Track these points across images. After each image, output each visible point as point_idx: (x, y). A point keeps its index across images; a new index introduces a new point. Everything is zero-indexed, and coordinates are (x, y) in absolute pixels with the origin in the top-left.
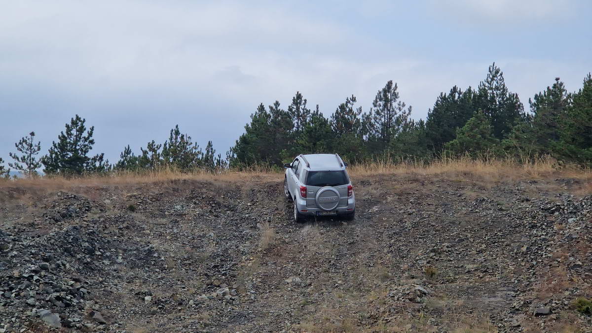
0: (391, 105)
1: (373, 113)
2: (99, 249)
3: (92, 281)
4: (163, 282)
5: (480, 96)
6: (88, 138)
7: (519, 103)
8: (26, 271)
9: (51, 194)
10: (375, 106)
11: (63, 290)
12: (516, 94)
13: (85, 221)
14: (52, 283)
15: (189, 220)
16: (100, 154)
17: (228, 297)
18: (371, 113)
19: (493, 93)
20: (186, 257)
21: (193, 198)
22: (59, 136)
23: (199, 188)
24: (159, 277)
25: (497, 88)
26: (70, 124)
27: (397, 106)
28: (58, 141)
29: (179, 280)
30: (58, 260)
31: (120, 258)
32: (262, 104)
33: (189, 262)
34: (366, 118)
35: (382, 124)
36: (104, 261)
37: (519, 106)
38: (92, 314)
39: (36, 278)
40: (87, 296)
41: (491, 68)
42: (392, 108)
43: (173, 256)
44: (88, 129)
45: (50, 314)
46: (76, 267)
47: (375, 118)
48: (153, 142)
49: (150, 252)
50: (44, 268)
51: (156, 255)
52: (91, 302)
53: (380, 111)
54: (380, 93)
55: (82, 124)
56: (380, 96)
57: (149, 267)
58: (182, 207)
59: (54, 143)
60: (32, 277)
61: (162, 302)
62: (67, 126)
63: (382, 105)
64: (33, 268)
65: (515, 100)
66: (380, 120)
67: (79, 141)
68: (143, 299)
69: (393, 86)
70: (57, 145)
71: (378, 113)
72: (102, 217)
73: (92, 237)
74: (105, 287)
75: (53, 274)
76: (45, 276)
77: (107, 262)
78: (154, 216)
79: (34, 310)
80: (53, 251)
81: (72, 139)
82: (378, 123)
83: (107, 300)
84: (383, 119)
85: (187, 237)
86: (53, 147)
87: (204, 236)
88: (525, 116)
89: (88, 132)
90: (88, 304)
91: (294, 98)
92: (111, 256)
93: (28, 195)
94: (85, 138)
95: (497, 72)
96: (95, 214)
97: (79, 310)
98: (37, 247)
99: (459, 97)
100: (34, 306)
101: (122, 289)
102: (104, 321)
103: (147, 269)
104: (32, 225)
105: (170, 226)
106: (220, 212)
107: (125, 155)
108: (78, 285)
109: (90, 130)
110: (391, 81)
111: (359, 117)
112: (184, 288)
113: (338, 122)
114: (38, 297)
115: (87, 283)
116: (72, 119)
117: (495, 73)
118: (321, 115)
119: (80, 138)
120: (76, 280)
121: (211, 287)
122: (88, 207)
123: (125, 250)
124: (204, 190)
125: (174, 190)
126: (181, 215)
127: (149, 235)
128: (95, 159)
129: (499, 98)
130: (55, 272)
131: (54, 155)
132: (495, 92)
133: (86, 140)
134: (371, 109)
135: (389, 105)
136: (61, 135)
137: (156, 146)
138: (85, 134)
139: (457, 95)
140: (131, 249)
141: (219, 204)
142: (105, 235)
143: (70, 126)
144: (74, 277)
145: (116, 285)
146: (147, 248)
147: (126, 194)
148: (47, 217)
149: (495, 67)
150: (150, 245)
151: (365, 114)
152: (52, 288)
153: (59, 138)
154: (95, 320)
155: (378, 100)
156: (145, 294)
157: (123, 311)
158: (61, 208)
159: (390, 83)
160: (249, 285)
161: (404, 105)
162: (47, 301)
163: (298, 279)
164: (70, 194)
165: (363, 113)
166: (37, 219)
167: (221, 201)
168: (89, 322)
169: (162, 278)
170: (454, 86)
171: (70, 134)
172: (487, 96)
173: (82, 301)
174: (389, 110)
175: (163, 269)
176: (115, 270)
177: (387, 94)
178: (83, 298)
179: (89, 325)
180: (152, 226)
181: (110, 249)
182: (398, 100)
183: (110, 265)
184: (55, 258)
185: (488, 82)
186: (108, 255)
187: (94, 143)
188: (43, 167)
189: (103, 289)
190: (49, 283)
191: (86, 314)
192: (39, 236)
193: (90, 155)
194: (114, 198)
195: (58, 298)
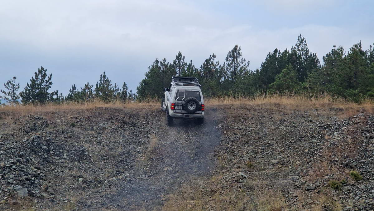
0: (237, 60)
1: (226, 65)
2: (53, 150)
3: (48, 169)
4: (91, 170)
5: (292, 54)
6: (49, 81)
7: (317, 59)
8: (8, 163)
9: (25, 116)
10: (227, 61)
11: (30, 175)
12: (315, 54)
13: (44, 133)
14: (23, 170)
15: (107, 132)
16: (56, 91)
17: (128, 179)
18: (224, 65)
19: (300, 53)
20: (104, 155)
21: (110, 119)
22: (31, 79)
23: (115, 113)
24: (88, 166)
25: (302, 50)
26: (37, 72)
27: (241, 61)
28: (30, 83)
29: (100, 169)
30: (28, 156)
31: (65, 155)
32: (157, 59)
33: (106, 158)
34: (221, 68)
35: (231, 72)
36: (55, 157)
37: (317, 61)
38: (47, 189)
39: (14, 167)
40: (44, 178)
41: (299, 37)
42: (238, 62)
43: (97, 154)
44: (49, 76)
45: (22, 188)
46: (38, 160)
47: (227, 68)
48: (88, 84)
49: (83, 152)
50: (19, 161)
51: (86, 153)
52: (47, 182)
53: (230, 64)
54: (230, 52)
55: (45, 72)
56: (230, 55)
57: (82, 161)
58: (104, 124)
59: (27, 84)
60: (12, 166)
61: (89, 182)
62: (36, 73)
63: (231, 60)
64: (12, 161)
65: (314, 57)
66: (230, 69)
67: (43, 83)
68: (78, 180)
69: (238, 48)
70: (29, 85)
71: (228, 65)
72: (55, 130)
73: (48, 143)
74: (55, 172)
75: (24, 165)
76: (19, 166)
77: (57, 158)
78: (86, 130)
79: (13, 186)
80: (24, 151)
81: (39, 81)
82: (229, 71)
83: (56, 180)
84: (232, 69)
85: (106, 142)
86: (27, 86)
87: (116, 142)
88: (320, 67)
89: (49, 77)
90: (44, 183)
91: (177, 55)
92: (59, 154)
93: (10, 117)
94: (46, 81)
95: (303, 40)
96: (51, 128)
97: (39, 187)
98: (15, 149)
99: (279, 55)
100: (12, 184)
101: (66, 174)
102: (53, 193)
103: (81, 162)
104: (12, 135)
105: (96, 136)
106: (126, 127)
107: (72, 90)
108: (39, 172)
109: (50, 76)
110: (237, 45)
112: (103, 173)
113: (205, 70)
114: (15, 178)
115: (45, 170)
116: (39, 69)
117: (301, 40)
119: (44, 81)
120: (38, 169)
121: (118, 173)
122: (47, 124)
123: (68, 151)
124: (117, 114)
125: (99, 114)
126: (103, 129)
127: (83, 141)
128: (52, 94)
129: (304, 56)
130: (25, 164)
131: (27, 92)
132: (301, 52)
133: (47, 82)
134: (225, 63)
135: (236, 60)
136: (32, 79)
137: (90, 86)
138: (47, 79)
139: (278, 54)
140: (72, 150)
141: (126, 123)
142: (56, 141)
143: (37, 73)
144: (37, 167)
145: (62, 172)
146: (81, 149)
147: (70, 116)
148: (22, 130)
149: (301, 36)
150: (84, 148)
151: (221, 66)
152: (24, 173)
153: (31, 81)
154: (48, 192)
155: (229, 57)
156: (79, 177)
157: (65, 187)
158: (30, 125)
159: (236, 47)
160: (141, 172)
161: (245, 60)
162: (20, 181)
163: (171, 168)
164: (36, 116)
165: (219, 65)
166: (15, 132)
167: (128, 120)
168: (45, 193)
169: (90, 167)
170: (276, 48)
171: (37, 79)
172: (297, 55)
173: (41, 181)
174: (235, 63)
175: (90, 162)
176: (62, 163)
177: (235, 54)
178: (42, 179)
179: (45, 195)
180: (85, 136)
181: (59, 150)
182: (241, 57)
183: (59, 160)
184: (26, 155)
185: (297, 46)
186: (58, 153)
187: (52, 84)
188: (21, 99)
189: (54, 174)
190: (21, 170)
191: (43, 189)
192: (16, 142)
193: (50, 91)
194: (63, 118)
195: (27, 179)
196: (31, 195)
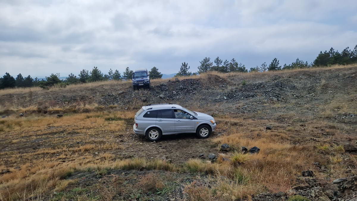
1: (354, 51)
2: (283, 86)
3: (282, 92)
4: (298, 92)
9: (272, 75)
13: (280, 80)
14: (274, 92)
17: (314, 95)
21: (304, 75)
22: (271, 63)
29: (301, 92)
30: (275, 88)
31: (288, 87)
33: (304, 88)
36: (284, 88)
43: (300, 87)
45: (275, 98)
46: (279, 89)
47: (355, 52)
48: (293, 63)
49: (295, 86)
50: (273, 89)
55: (276, 60)
58: (302, 76)
60: (270, 91)
61: (298, 96)
62: (273, 60)
70: (271, 65)
73: (281, 83)
74: (285, 93)
78: (295, 79)
80: (274, 86)
83: (286, 96)
85: (303, 83)
87: (307, 83)
90: (282, 97)
91: (330, 49)
92: (286, 87)
93: (266, 76)
96: (282, 79)
97: (280, 98)
98: (270, 85)
100: (271, 97)
101: (289, 94)
102: (286, 100)
103: (294, 90)
104: (269, 81)
105: (299, 81)
106: (311, 77)
107: (285, 66)
108: (279, 93)
111: (350, 52)
112: (303, 94)
113: (343, 54)
114: (272, 95)
116: (274, 58)
118: (338, 53)
121: (309, 93)
122: (280, 77)
124: (307, 73)
125: (299, 73)
126: (302, 78)
127: (294, 83)
128: (279, 67)
130: (275, 90)
131: (270, 67)
138: (277, 62)
140: (290, 86)
142: (284, 83)
144: (279, 91)
145: (287, 93)
147: (288, 74)
148: (271, 80)
156: (294, 95)
157: (290, 98)
158: (274, 78)
162: (274, 96)
163: (332, 92)
164: (275, 75)
165: (351, 51)
167: (311, 75)
171: (273, 62)
175: (298, 90)
176: (287, 90)
178: (281, 95)
179: (283, 100)
180: (294, 81)
187: (279, 64)
188: (268, 69)
192: (270, 83)
193: (278, 66)
194: (285, 75)
195: (276, 95)
196: (278, 100)
